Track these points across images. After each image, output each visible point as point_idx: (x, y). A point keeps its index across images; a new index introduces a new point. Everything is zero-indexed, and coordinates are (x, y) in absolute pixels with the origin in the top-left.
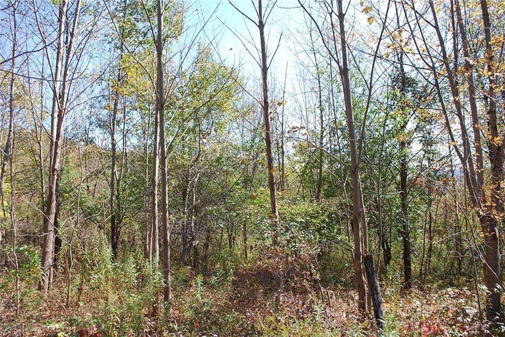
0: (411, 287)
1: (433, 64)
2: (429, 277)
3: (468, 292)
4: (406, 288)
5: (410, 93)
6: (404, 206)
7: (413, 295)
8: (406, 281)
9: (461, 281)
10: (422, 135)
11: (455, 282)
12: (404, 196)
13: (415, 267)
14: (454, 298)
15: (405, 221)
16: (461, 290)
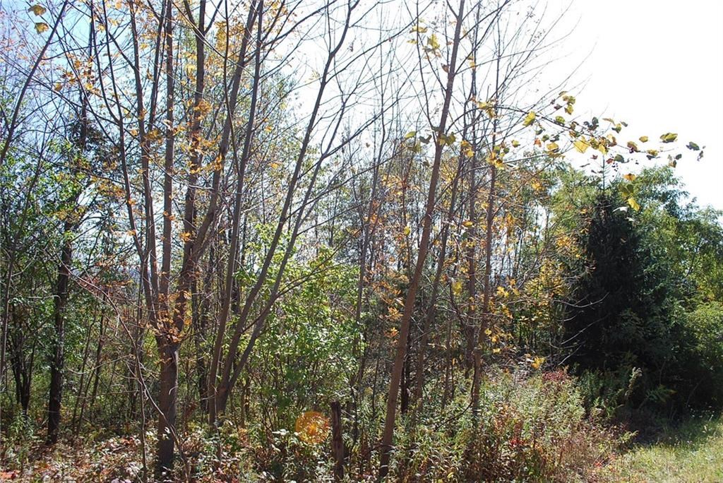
0: (56, 443)
1: (122, 118)
2: (88, 423)
3: (138, 442)
4: (48, 443)
5: (92, 152)
6: (57, 319)
7: (57, 453)
8: (49, 434)
9: (131, 427)
10: (99, 215)
11: (124, 428)
12: (59, 303)
13: (65, 411)
14: (117, 452)
15: (56, 340)
16: (129, 439)
